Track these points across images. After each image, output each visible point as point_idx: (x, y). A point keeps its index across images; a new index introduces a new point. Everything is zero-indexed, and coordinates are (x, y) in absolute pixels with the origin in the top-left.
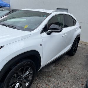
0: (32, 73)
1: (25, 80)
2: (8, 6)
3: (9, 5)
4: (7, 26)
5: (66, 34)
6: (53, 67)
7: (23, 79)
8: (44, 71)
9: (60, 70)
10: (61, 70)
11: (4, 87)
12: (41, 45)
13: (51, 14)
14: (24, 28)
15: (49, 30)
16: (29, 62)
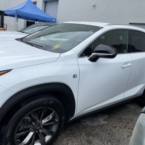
0: (57, 120)
1: (45, 131)
2: (54, 20)
3: (56, 19)
4: (32, 46)
5: (129, 64)
6: (103, 120)
7: (42, 127)
8: (84, 124)
9: (115, 127)
10: (117, 128)
11: (7, 131)
12: (74, 76)
13: (102, 28)
14: (54, 48)
15: (93, 54)
16: (53, 102)
